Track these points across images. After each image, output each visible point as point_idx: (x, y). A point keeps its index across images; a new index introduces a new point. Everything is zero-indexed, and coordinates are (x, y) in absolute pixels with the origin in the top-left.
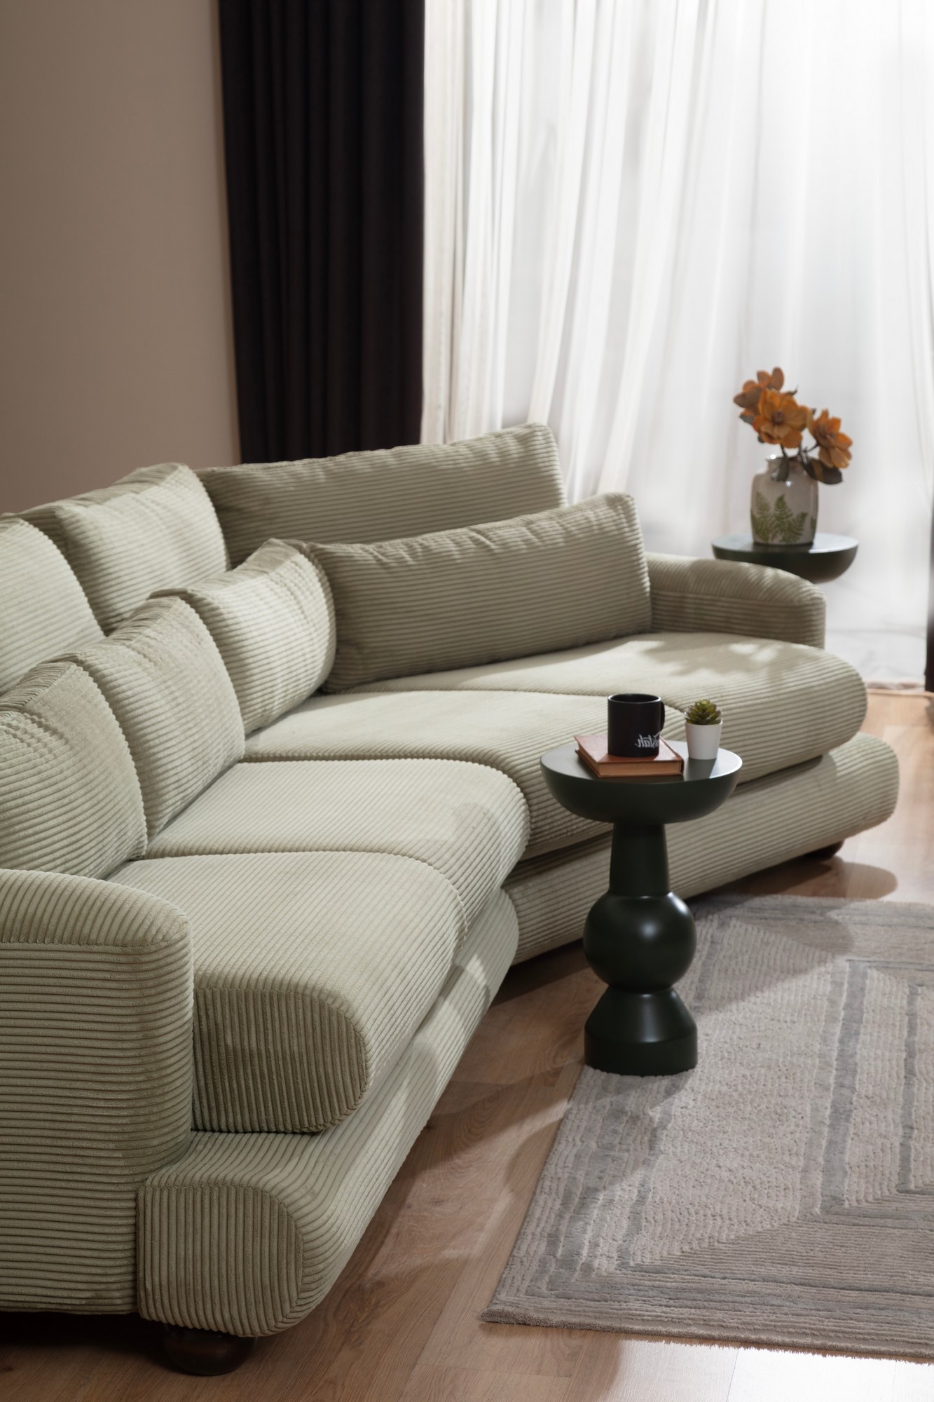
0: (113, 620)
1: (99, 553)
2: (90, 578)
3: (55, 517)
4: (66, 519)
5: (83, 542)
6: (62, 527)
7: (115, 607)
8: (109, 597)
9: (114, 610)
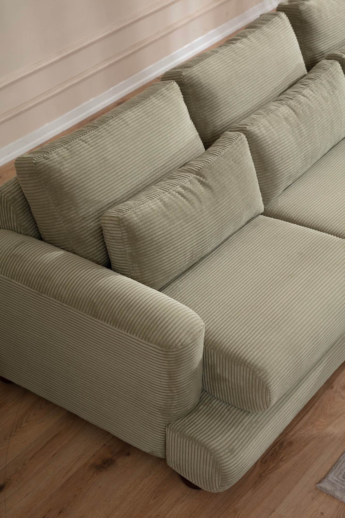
0: (317, 55)
1: (317, 24)
2: (310, 37)
3: (298, 9)
4: (303, 10)
5: (309, 21)
6: (300, 15)
7: (320, 49)
8: (318, 45)
9: (319, 51)
